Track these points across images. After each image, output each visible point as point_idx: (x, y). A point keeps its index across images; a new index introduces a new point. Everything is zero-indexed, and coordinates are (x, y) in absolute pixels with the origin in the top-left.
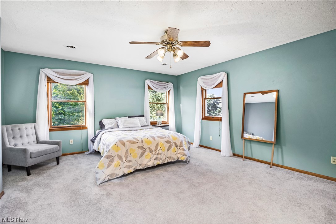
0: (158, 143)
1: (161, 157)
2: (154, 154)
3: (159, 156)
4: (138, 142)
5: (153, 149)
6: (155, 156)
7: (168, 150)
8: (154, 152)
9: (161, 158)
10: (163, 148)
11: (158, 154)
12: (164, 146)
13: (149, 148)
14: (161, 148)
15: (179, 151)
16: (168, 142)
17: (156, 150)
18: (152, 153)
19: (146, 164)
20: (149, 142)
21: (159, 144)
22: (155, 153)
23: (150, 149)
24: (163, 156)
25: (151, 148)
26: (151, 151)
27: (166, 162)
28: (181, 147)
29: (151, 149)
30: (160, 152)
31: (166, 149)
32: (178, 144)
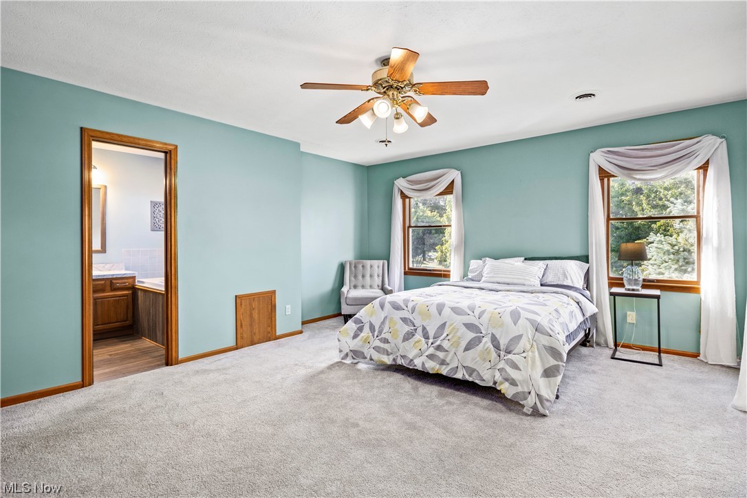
0: (445, 324)
1: (446, 356)
2: (430, 344)
3: (441, 355)
4: (405, 308)
5: (431, 334)
6: (431, 351)
7: (467, 349)
8: (431, 341)
9: (448, 360)
10: (453, 337)
11: (439, 348)
12: (459, 334)
13: (424, 329)
14: (448, 337)
15: (501, 365)
16: (470, 327)
17: (435, 337)
18: (427, 340)
19: (412, 360)
20: (426, 314)
21: (447, 324)
22: (432, 344)
23: (425, 331)
24: (453, 357)
25: (428, 328)
26: (426, 337)
27: (459, 376)
28: (509, 353)
29: (427, 332)
30: (446, 345)
31: (463, 344)
32: (503, 343)
